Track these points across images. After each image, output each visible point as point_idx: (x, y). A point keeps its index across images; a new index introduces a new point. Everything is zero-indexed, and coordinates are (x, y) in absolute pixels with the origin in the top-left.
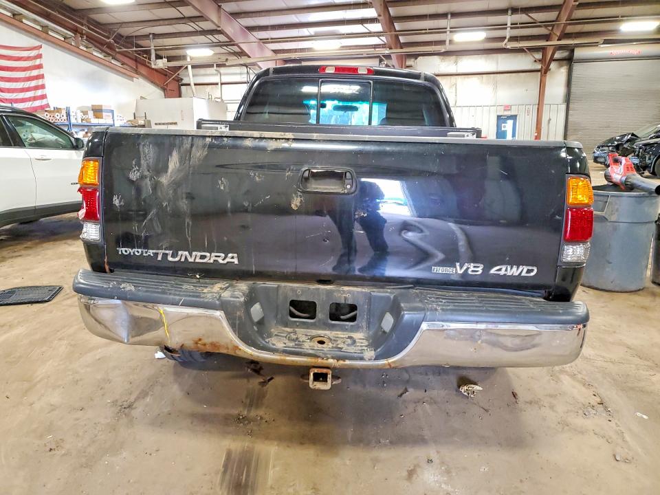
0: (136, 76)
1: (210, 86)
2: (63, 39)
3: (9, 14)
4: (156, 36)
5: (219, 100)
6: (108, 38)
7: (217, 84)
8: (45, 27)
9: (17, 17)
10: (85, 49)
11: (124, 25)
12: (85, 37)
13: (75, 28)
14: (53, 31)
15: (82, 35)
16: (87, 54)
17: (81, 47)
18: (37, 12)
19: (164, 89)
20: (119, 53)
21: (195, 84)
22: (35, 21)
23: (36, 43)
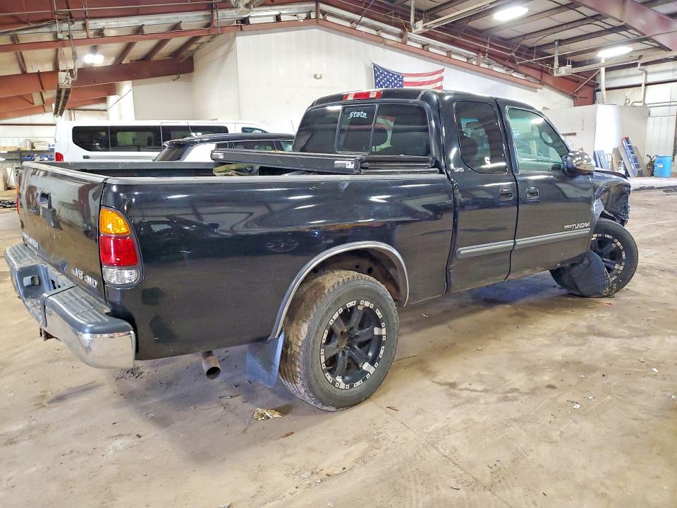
0: (540, 86)
1: (631, 89)
2: (465, 60)
3: (419, 46)
4: (561, 42)
5: (641, 104)
6: (511, 51)
7: (640, 85)
8: (449, 52)
9: (425, 47)
10: (486, 66)
11: (527, 37)
12: (487, 54)
13: (478, 48)
14: (456, 54)
15: (484, 53)
16: (488, 72)
17: (482, 65)
18: (444, 39)
19: (574, 97)
20: (521, 65)
21: (607, 89)
22: (441, 48)
23: (439, 67)
